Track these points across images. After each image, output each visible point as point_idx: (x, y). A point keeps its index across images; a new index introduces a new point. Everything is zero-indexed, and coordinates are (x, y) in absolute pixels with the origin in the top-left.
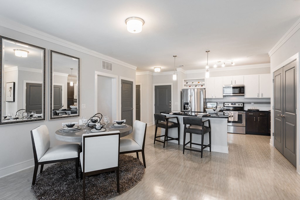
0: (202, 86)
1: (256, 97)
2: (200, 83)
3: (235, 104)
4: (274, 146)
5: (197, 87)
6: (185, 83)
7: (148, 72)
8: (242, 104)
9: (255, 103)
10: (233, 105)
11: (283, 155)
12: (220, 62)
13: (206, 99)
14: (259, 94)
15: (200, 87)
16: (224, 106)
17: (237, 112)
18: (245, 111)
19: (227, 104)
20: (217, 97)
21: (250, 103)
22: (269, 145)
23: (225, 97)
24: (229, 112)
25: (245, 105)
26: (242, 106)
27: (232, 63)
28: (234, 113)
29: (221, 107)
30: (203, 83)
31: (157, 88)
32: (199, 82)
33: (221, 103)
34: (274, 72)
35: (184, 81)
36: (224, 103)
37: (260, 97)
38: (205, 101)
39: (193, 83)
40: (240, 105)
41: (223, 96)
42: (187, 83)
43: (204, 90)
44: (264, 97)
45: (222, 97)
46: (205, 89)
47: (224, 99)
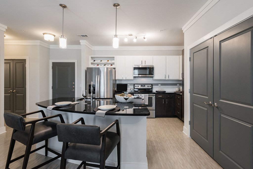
0: (112, 65)
1: (164, 78)
2: (110, 62)
3: (144, 86)
4: (190, 137)
5: (106, 66)
6: (92, 61)
7: (39, 41)
8: (151, 85)
9: (162, 84)
10: (143, 86)
11: (213, 158)
12: (131, 35)
13: (116, 80)
14: (166, 76)
15: (109, 66)
16: (134, 88)
17: (148, 94)
18: (154, 93)
19: (137, 85)
20: (127, 78)
21: (157, 84)
22: (183, 133)
23: (135, 78)
24: (139, 94)
25: (154, 86)
26: (151, 88)
27: (144, 38)
28: (145, 96)
29: (132, 90)
30: (113, 62)
31: (55, 65)
32: (108, 61)
33: (131, 84)
34: (191, 49)
35: (90, 58)
36: (134, 85)
37: (167, 79)
38: (114, 82)
39: (101, 61)
40: (149, 86)
41: (134, 77)
42: (95, 61)
43: (114, 70)
44: (170, 78)
45: (132, 78)
46: (114, 68)
47: (135, 80)
